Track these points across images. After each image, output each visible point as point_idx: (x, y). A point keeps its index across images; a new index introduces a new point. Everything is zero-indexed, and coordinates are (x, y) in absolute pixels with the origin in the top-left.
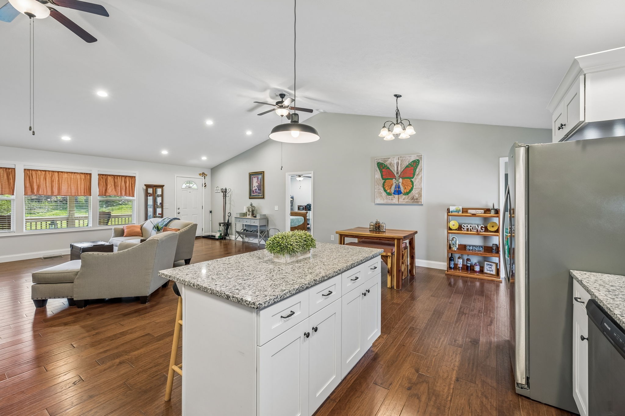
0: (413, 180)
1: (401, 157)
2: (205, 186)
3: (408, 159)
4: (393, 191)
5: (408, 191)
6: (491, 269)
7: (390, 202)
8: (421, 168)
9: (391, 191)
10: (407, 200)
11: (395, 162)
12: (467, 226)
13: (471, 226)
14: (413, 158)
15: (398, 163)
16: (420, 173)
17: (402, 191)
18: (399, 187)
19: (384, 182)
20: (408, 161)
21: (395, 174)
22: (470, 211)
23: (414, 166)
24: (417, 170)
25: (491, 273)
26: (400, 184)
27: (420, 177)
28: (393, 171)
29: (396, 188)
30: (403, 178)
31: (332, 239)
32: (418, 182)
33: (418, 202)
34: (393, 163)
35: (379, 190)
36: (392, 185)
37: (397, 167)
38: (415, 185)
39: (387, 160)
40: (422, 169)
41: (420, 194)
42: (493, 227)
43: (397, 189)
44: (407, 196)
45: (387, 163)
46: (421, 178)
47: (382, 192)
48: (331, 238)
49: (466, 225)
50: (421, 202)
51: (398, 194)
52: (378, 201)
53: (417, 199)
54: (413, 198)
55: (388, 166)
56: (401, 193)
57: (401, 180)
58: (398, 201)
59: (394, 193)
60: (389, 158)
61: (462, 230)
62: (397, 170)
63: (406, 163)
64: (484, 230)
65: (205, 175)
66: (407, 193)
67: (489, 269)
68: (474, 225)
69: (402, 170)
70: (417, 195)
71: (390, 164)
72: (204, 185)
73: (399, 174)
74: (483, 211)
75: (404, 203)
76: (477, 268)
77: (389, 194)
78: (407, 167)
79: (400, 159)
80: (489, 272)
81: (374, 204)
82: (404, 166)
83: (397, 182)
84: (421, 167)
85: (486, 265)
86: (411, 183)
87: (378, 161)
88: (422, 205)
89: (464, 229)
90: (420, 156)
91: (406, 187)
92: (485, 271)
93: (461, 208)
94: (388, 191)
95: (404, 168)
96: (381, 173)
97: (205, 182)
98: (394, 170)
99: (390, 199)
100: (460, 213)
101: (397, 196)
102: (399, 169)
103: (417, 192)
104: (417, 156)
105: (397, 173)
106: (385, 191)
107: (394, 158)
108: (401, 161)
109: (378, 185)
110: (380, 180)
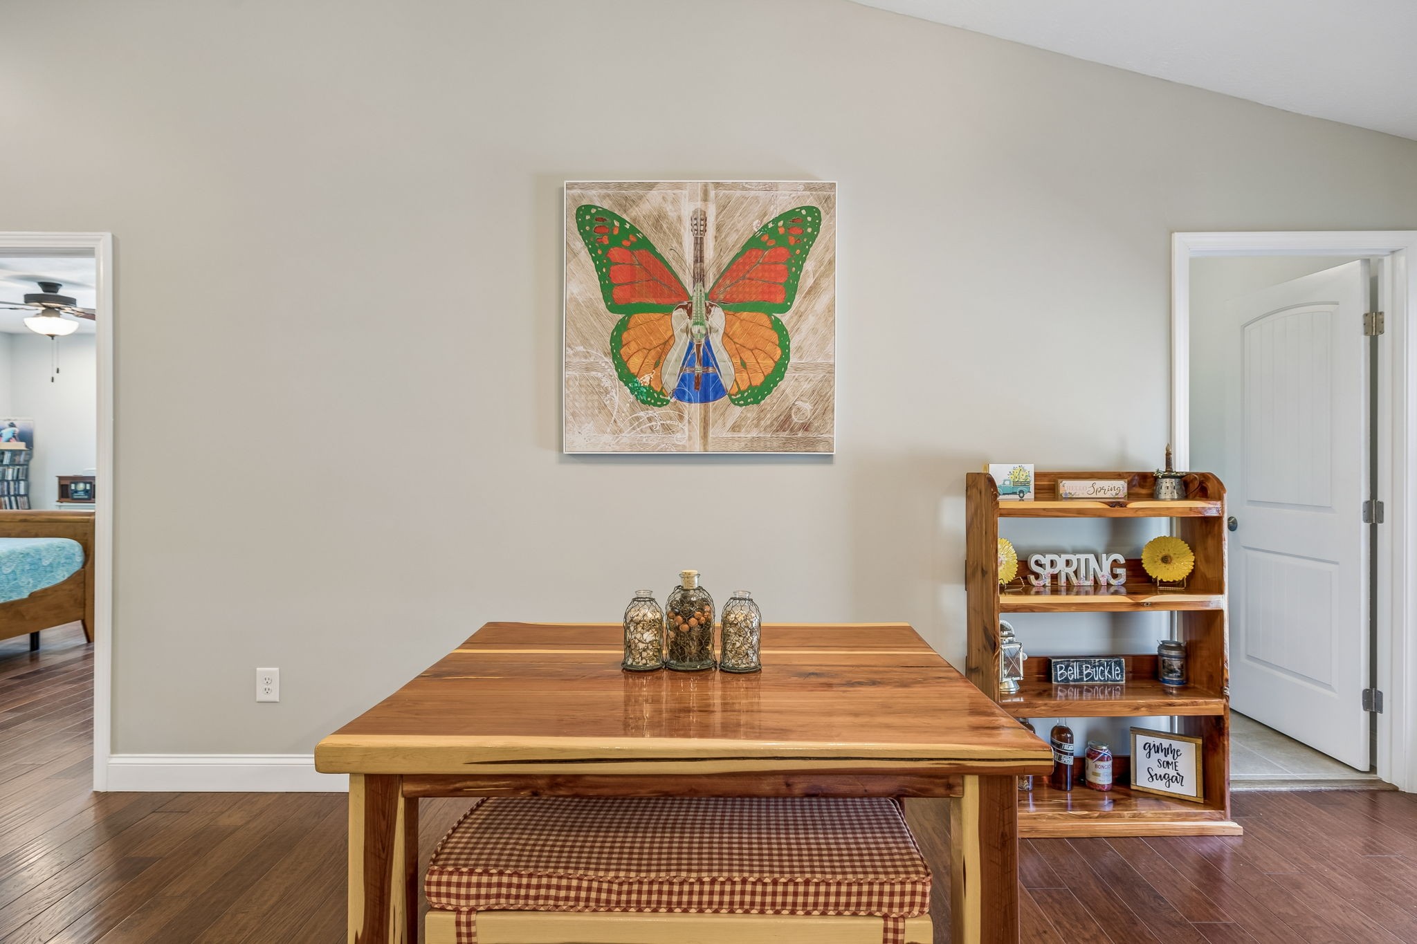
0: (785, 318)
1: (717, 185)
3: (756, 198)
4: (671, 382)
5: (758, 379)
6: (1171, 772)
7: (654, 442)
8: (828, 257)
9: (659, 378)
10: (754, 434)
11: (687, 209)
12: (1052, 563)
13: (1068, 563)
14: (784, 201)
15: (700, 223)
16: (824, 283)
17: (727, 382)
18: (707, 359)
19: (621, 327)
20: (756, 209)
21: (687, 280)
22: (1067, 486)
23: (792, 240)
24: (809, 266)
25: (1175, 789)
26: (716, 341)
27: (821, 303)
28: (674, 265)
29: (688, 361)
30: (732, 305)
31: (267, 691)
32: (814, 331)
33: (812, 443)
34: (672, 215)
35: (587, 369)
36: (665, 343)
37: (699, 244)
38: (799, 348)
39: (641, 198)
40: (831, 263)
41: (823, 400)
42: (1166, 560)
43: (698, 369)
44: (752, 412)
45: (638, 214)
46: (831, 309)
47: (607, 383)
48: (260, 687)
49: (1046, 560)
50: (829, 443)
51: (705, 399)
52: (581, 439)
53: (806, 427)
54: (784, 423)
55: (647, 230)
56: (719, 391)
57: (718, 318)
58: (705, 436)
59: (680, 394)
60: (651, 186)
61: (1026, 592)
62: (699, 259)
63: (747, 225)
64: (1123, 580)
66: (754, 395)
67: (1162, 771)
68: (1083, 557)
69: (726, 260)
70: (807, 407)
71: (658, 220)
73: (710, 282)
74: (1121, 485)
75: (735, 448)
76: (1103, 774)
77: (651, 397)
78: (753, 245)
79: (712, 193)
80: (1159, 786)
81: (553, 455)
82: (737, 238)
83: (695, 329)
84: (830, 248)
85: (1141, 753)
86: (775, 337)
87: (582, 197)
88: (828, 459)
89: (1037, 576)
90: (822, 187)
91: (747, 356)
92: (1141, 780)
93: (1030, 469)
94: (646, 379)
95: (736, 251)
96: (598, 269)
98: (680, 259)
99: (657, 424)
100: (1029, 501)
101: (694, 410)
102: (709, 254)
103: (806, 386)
104: (809, 188)
105: (699, 277)
106: (626, 376)
107: (678, 186)
108: (722, 208)
109: (585, 342)
110: (597, 314)
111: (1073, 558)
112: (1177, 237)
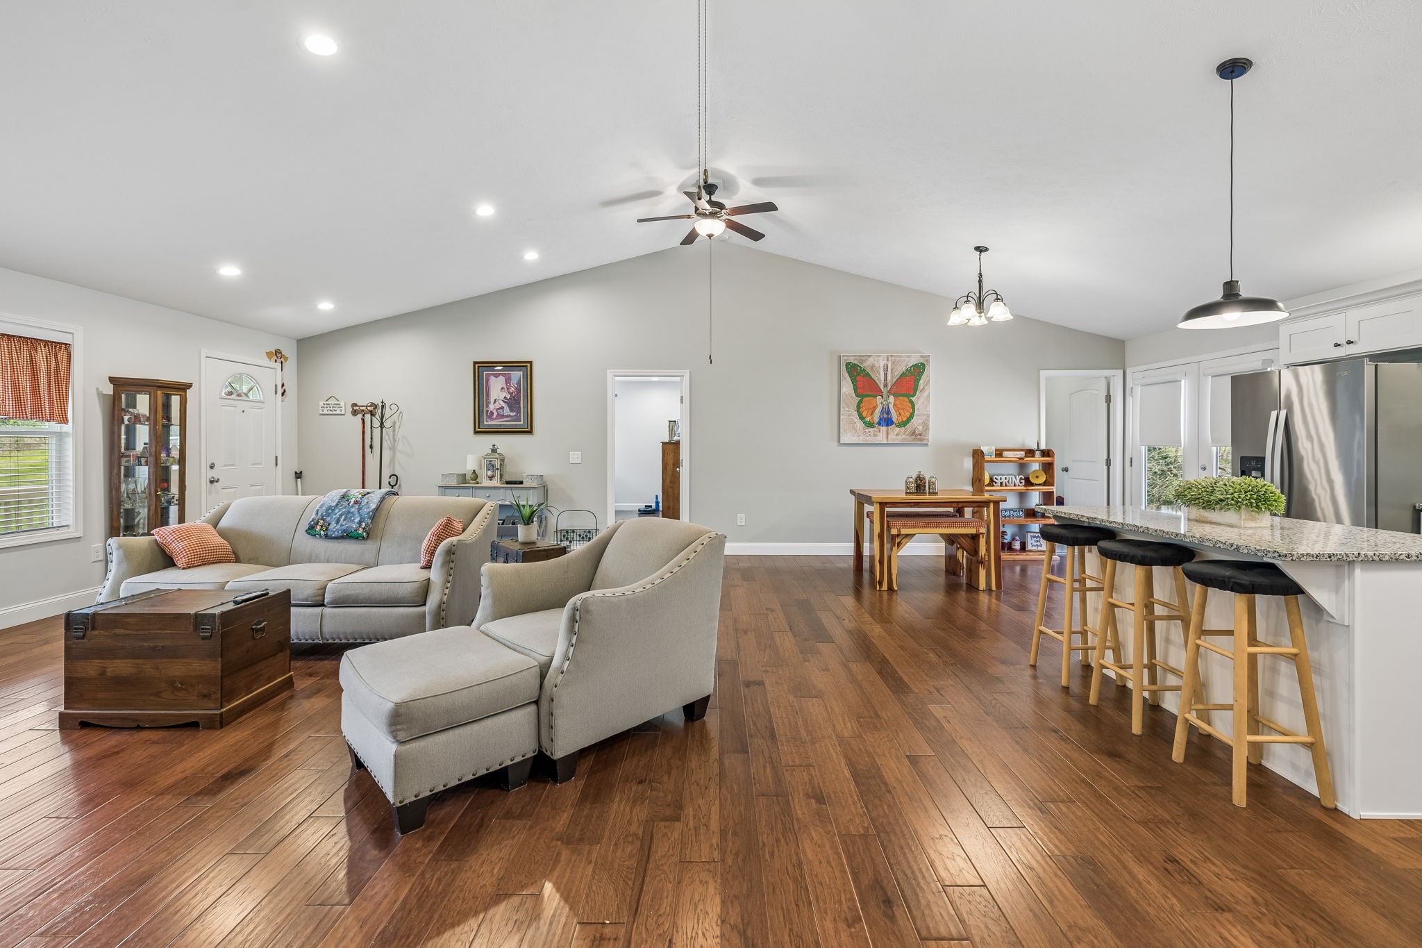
0: (913, 399)
1: (891, 356)
2: (283, 394)
3: (905, 360)
4: (876, 420)
5: (905, 419)
6: (1039, 544)
7: (870, 439)
8: (928, 379)
9: (872, 419)
10: (903, 437)
11: (882, 364)
12: (1001, 479)
13: (1006, 478)
14: (914, 360)
15: (886, 367)
16: (926, 388)
17: (894, 420)
18: (888, 412)
19: (860, 402)
20: (904, 364)
21: (882, 387)
22: (1005, 453)
23: (916, 374)
24: (921, 382)
25: (1040, 548)
26: (891, 406)
27: (926, 394)
28: (877, 382)
29: (882, 413)
30: (896, 395)
31: (741, 522)
32: (923, 403)
33: (923, 440)
34: (877, 365)
35: (849, 415)
36: (875, 407)
37: (886, 375)
38: (918, 409)
39: (867, 360)
40: (929, 381)
41: (926, 425)
42: (1037, 477)
43: (885, 416)
44: (903, 429)
45: (866, 365)
46: (928, 396)
47: (855, 420)
48: (739, 520)
49: (998, 478)
50: (928, 439)
51: (887, 425)
52: (846, 439)
53: (920, 435)
54: (913, 433)
55: (869, 370)
56: (892, 423)
57: (892, 399)
58: (887, 437)
59: (879, 424)
60: (870, 356)
61: (993, 486)
62: (886, 379)
63: (901, 369)
64: (1023, 484)
65: (282, 359)
66: (903, 424)
67: (1036, 544)
68: (1010, 476)
69: (895, 380)
70: (921, 428)
71: (872, 367)
72: (280, 391)
73: (889, 388)
74: (1023, 453)
75: (897, 442)
76: (1017, 545)
77: (870, 425)
78: (903, 375)
79: (890, 359)
80: (1035, 548)
81: (836, 444)
82: (898, 373)
83: (884, 403)
84: (928, 376)
85: (1029, 538)
86: (910, 406)
87: (847, 359)
88: (927, 445)
89: (996, 483)
90: (926, 356)
91: (902, 412)
92: (1029, 547)
93: (994, 448)
94: (868, 419)
95: (898, 377)
96: (853, 383)
97: (282, 379)
98: (880, 380)
99: (872, 434)
100: (993, 458)
101: (884, 429)
102: (889, 378)
103: (920, 421)
104: (921, 357)
105: (886, 386)
106: (862, 418)
107: (879, 356)
108: (893, 363)
109: (848, 407)
110: (852, 397)
111: (1008, 477)
112: (1041, 371)
